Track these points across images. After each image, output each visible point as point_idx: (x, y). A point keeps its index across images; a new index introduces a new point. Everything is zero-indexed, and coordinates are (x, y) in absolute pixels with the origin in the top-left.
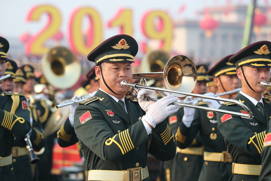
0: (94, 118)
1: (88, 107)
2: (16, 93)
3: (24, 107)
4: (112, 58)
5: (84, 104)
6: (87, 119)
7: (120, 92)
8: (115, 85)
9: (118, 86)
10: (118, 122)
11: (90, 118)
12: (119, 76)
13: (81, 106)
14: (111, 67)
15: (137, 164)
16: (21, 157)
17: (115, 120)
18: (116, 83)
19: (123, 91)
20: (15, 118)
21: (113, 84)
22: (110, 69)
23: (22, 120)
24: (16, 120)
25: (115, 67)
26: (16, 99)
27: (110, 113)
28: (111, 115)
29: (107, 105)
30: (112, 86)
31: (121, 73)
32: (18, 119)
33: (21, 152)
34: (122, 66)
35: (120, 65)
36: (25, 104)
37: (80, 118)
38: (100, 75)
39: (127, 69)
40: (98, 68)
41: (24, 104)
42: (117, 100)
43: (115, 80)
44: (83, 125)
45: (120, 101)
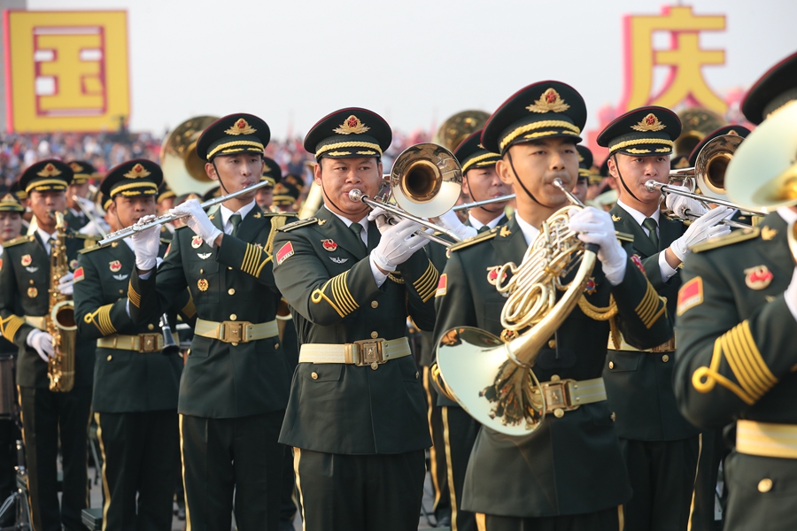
0: (297, 253)
1: (288, 236)
4: (333, 150)
6: (287, 256)
7: (348, 210)
8: (339, 196)
9: (344, 199)
10: (343, 261)
11: (291, 253)
12: (347, 181)
14: (333, 166)
15: (374, 334)
17: (336, 257)
18: (342, 193)
19: (354, 208)
21: (336, 195)
22: (332, 169)
25: (338, 166)
27: (328, 246)
28: (330, 249)
29: (328, 232)
31: (350, 176)
32: (271, 257)
34: (353, 164)
35: (346, 161)
39: (365, 168)
42: (348, 223)
43: (339, 188)
45: (356, 224)
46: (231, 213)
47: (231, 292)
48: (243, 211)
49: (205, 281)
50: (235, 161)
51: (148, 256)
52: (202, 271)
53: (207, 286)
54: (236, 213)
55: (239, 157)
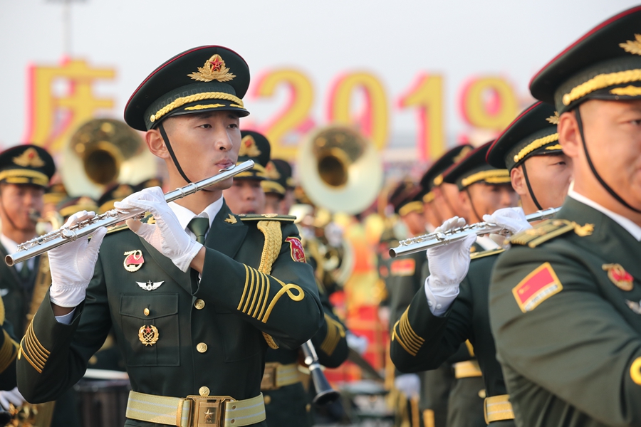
2: (269, 215)
3: (297, 254)
5: (526, 245)
8: (631, 177)
13: (517, 250)
16: (284, 389)
20: (275, 288)
23: (295, 292)
24: (281, 292)
26: (271, 232)
27: (620, 278)
29: (606, 249)
30: (621, 182)
32: (286, 288)
33: (285, 375)
36: (297, 247)
37: (518, 291)
38: (575, 143)
40: (567, 123)
41: (294, 245)
44: (529, 313)
46: (191, 216)
47: (201, 348)
48: (211, 211)
49: (154, 329)
50: (206, 126)
51: (76, 283)
52: (147, 311)
53: (156, 338)
54: (199, 216)
55: (212, 119)
